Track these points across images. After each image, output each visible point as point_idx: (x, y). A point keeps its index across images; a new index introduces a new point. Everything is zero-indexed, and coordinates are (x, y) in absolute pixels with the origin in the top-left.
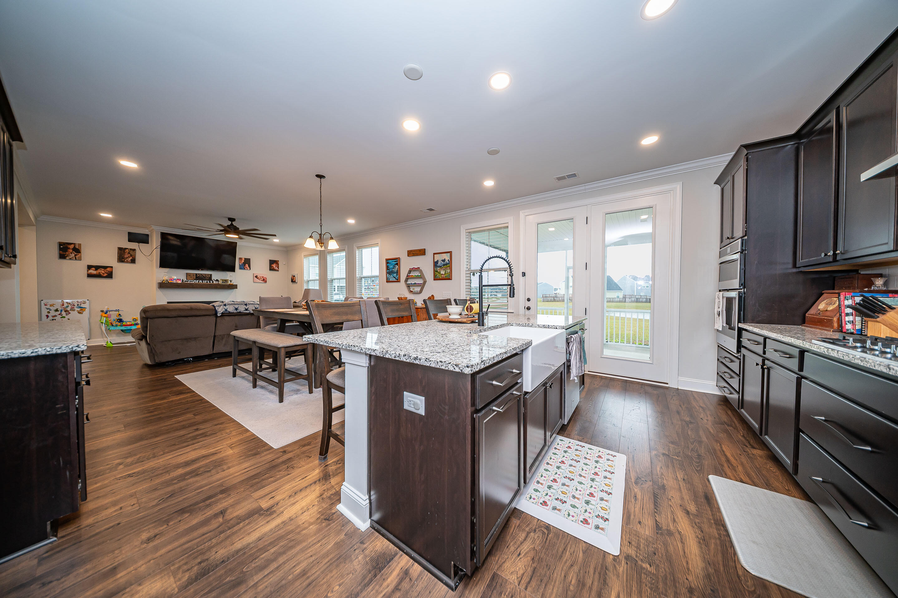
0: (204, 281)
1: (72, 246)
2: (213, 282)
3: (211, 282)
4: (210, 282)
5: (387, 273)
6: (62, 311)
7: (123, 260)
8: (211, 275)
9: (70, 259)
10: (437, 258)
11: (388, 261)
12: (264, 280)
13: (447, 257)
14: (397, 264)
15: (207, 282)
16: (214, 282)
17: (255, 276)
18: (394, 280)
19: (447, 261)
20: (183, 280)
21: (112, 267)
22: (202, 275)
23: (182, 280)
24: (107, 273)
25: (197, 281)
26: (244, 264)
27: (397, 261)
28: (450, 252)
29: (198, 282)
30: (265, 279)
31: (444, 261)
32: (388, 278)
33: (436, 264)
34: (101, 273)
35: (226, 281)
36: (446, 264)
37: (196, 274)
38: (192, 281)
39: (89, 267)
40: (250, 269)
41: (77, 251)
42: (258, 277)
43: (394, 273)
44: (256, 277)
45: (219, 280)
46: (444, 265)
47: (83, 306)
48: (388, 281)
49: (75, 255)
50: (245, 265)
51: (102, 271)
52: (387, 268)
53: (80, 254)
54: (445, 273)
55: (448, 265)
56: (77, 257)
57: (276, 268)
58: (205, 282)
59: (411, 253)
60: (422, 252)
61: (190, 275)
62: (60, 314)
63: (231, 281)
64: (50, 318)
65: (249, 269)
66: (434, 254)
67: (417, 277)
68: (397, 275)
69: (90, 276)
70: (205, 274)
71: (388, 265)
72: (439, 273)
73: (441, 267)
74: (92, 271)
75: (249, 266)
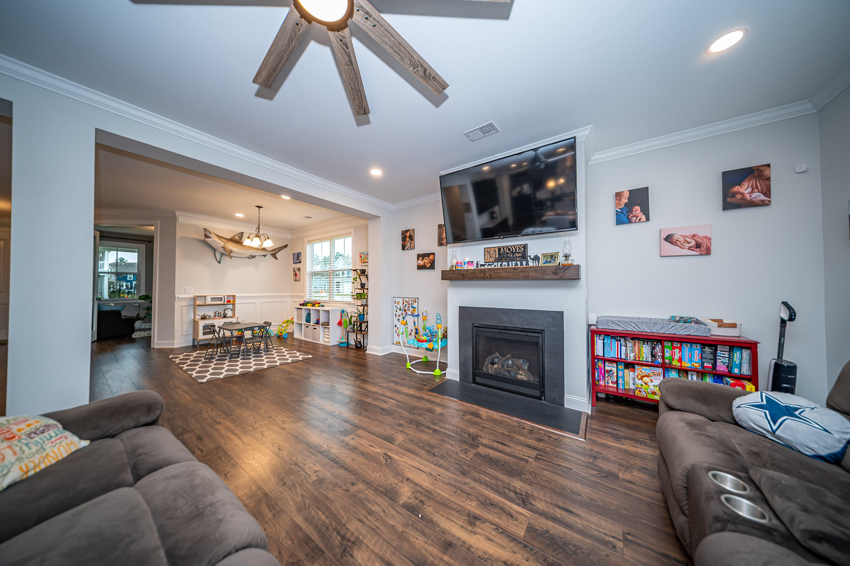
0: (510, 263)
1: (408, 234)
2: (527, 264)
3: (524, 263)
4: (521, 264)
6: (403, 310)
7: (442, 242)
8: (525, 247)
9: (407, 249)
12: (698, 246)
15: (516, 264)
16: (531, 264)
17: (664, 236)
20: (477, 264)
21: (434, 254)
22: (509, 250)
23: (475, 263)
24: (429, 262)
25: (499, 263)
26: (629, 206)
29: (501, 265)
30: (705, 242)
34: (426, 263)
35: (553, 257)
37: (499, 249)
38: (491, 265)
39: (419, 256)
40: (648, 219)
41: (411, 238)
42: (676, 237)
44: (669, 239)
45: (540, 256)
47: (415, 305)
49: (411, 244)
50: (630, 211)
51: (426, 261)
53: (413, 241)
56: (412, 244)
57: (758, 196)
58: (512, 264)
61: (489, 253)
62: (401, 314)
63: (566, 257)
64: (397, 317)
65: (644, 218)
69: (420, 267)
70: (514, 246)
74: (421, 262)
75: (646, 212)
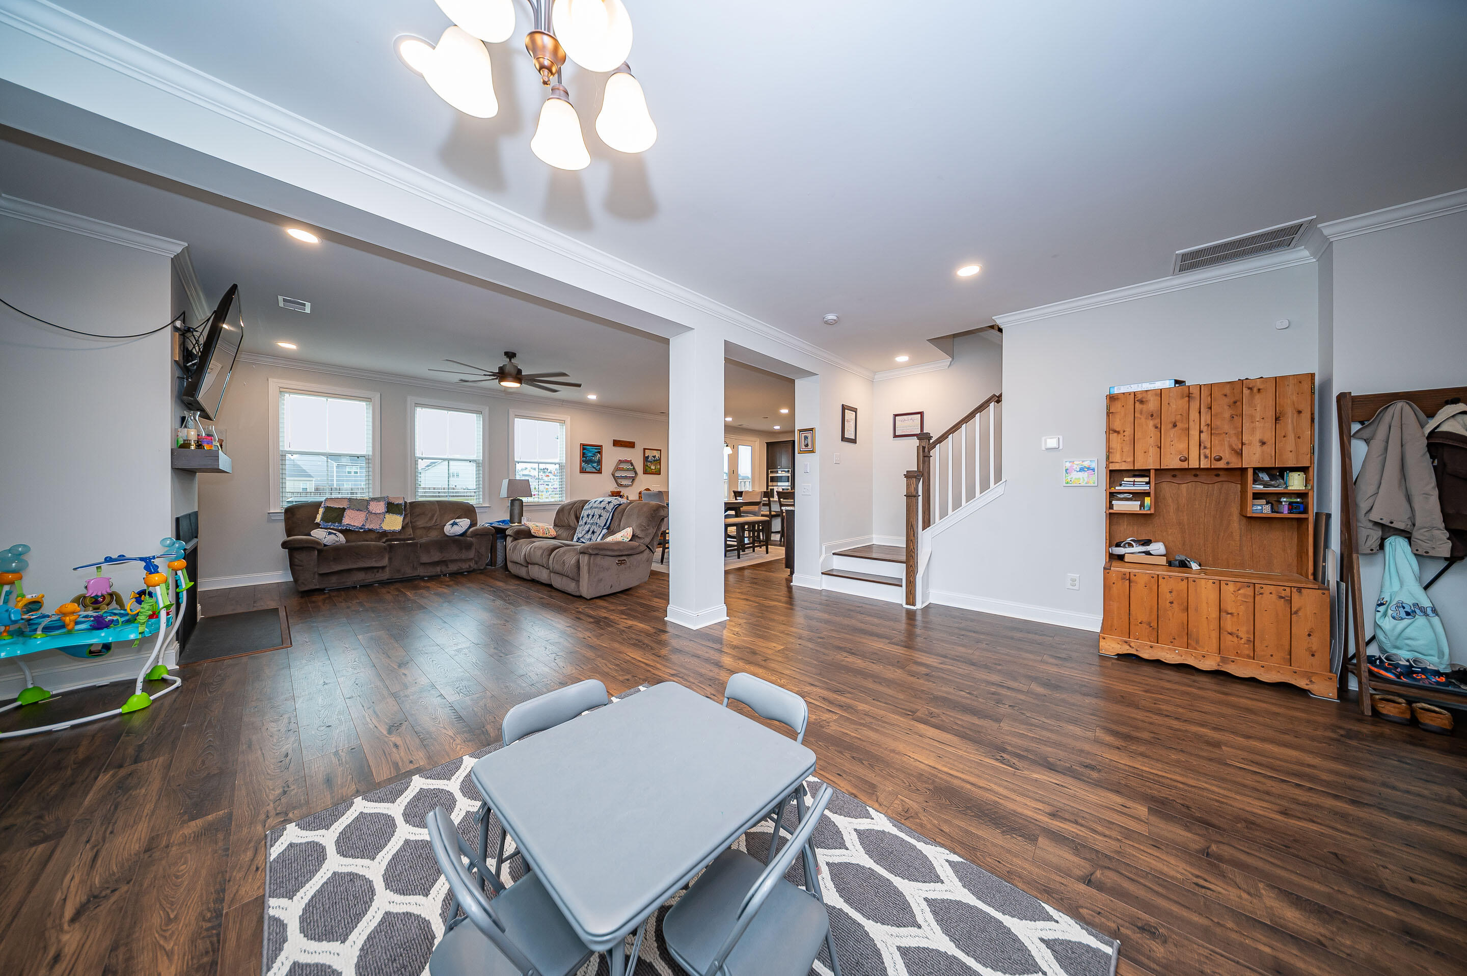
5: (582, 461)
10: (648, 453)
11: (584, 447)
13: (657, 454)
14: (599, 453)
18: (594, 470)
19: (657, 457)
27: (599, 449)
28: (660, 450)
31: (654, 457)
32: (583, 468)
33: (646, 459)
36: (657, 460)
43: (595, 462)
46: (654, 461)
48: (583, 471)
52: (583, 455)
54: (655, 469)
55: (658, 461)
59: (617, 443)
60: (631, 445)
66: (645, 449)
67: (628, 470)
68: (598, 465)
71: (584, 451)
72: (650, 468)
73: (651, 462)
